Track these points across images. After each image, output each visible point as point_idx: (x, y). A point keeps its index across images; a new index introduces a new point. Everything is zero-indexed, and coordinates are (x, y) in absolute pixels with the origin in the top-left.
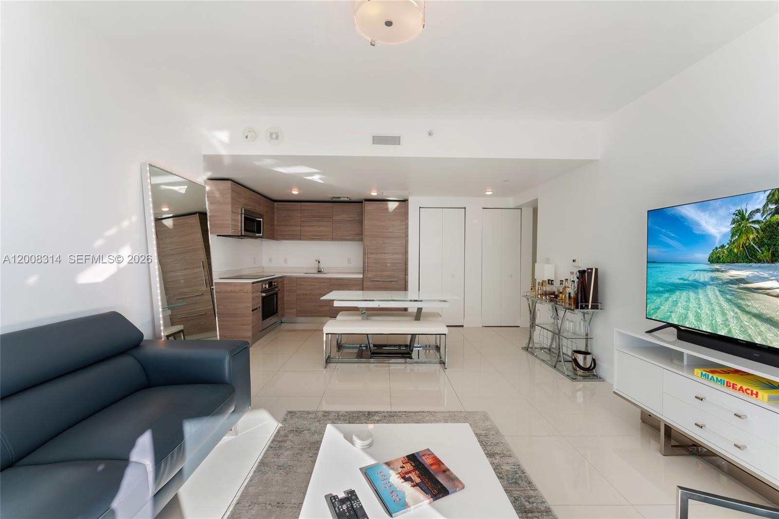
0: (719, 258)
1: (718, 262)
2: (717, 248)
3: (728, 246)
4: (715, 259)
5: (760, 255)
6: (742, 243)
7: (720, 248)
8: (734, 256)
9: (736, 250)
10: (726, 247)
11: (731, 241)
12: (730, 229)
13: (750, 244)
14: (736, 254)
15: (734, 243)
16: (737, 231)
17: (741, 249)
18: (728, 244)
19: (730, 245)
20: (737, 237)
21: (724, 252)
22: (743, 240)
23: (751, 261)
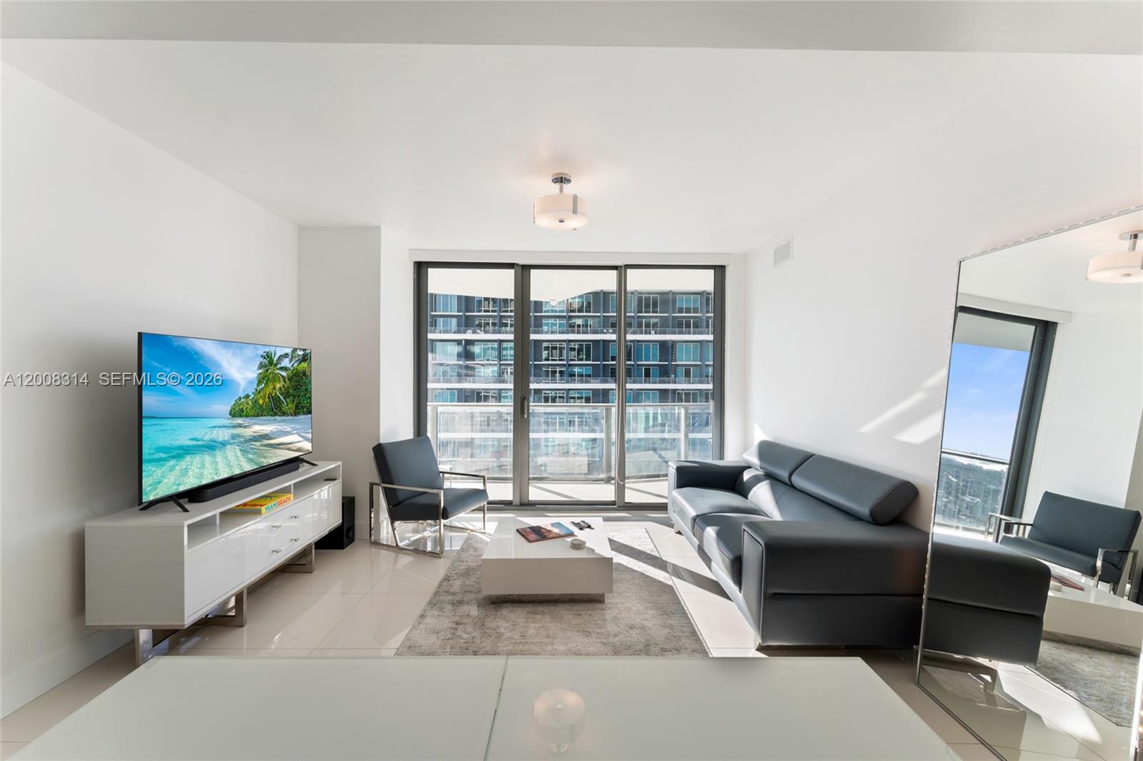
0: (242, 410)
1: (241, 416)
2: (240, 398)
3: (252, 396)
4: (237, 412)
5: (285, 408)
6: (268, 392)
7: (244, 398)
8: (259, 409)
9: (261, 402)
10: (251, 398)
11: (256, 390)
12: (256, 375)
13: (276, 394)
14: (262, 406)
15: (260, 392)
16: (263, 378)
17: (267, 400)
18: (253, 393)
19: (255, 395)
20: (263, 385)
21: (248, 404)
22: (269, 390)
23: (276, 414)
